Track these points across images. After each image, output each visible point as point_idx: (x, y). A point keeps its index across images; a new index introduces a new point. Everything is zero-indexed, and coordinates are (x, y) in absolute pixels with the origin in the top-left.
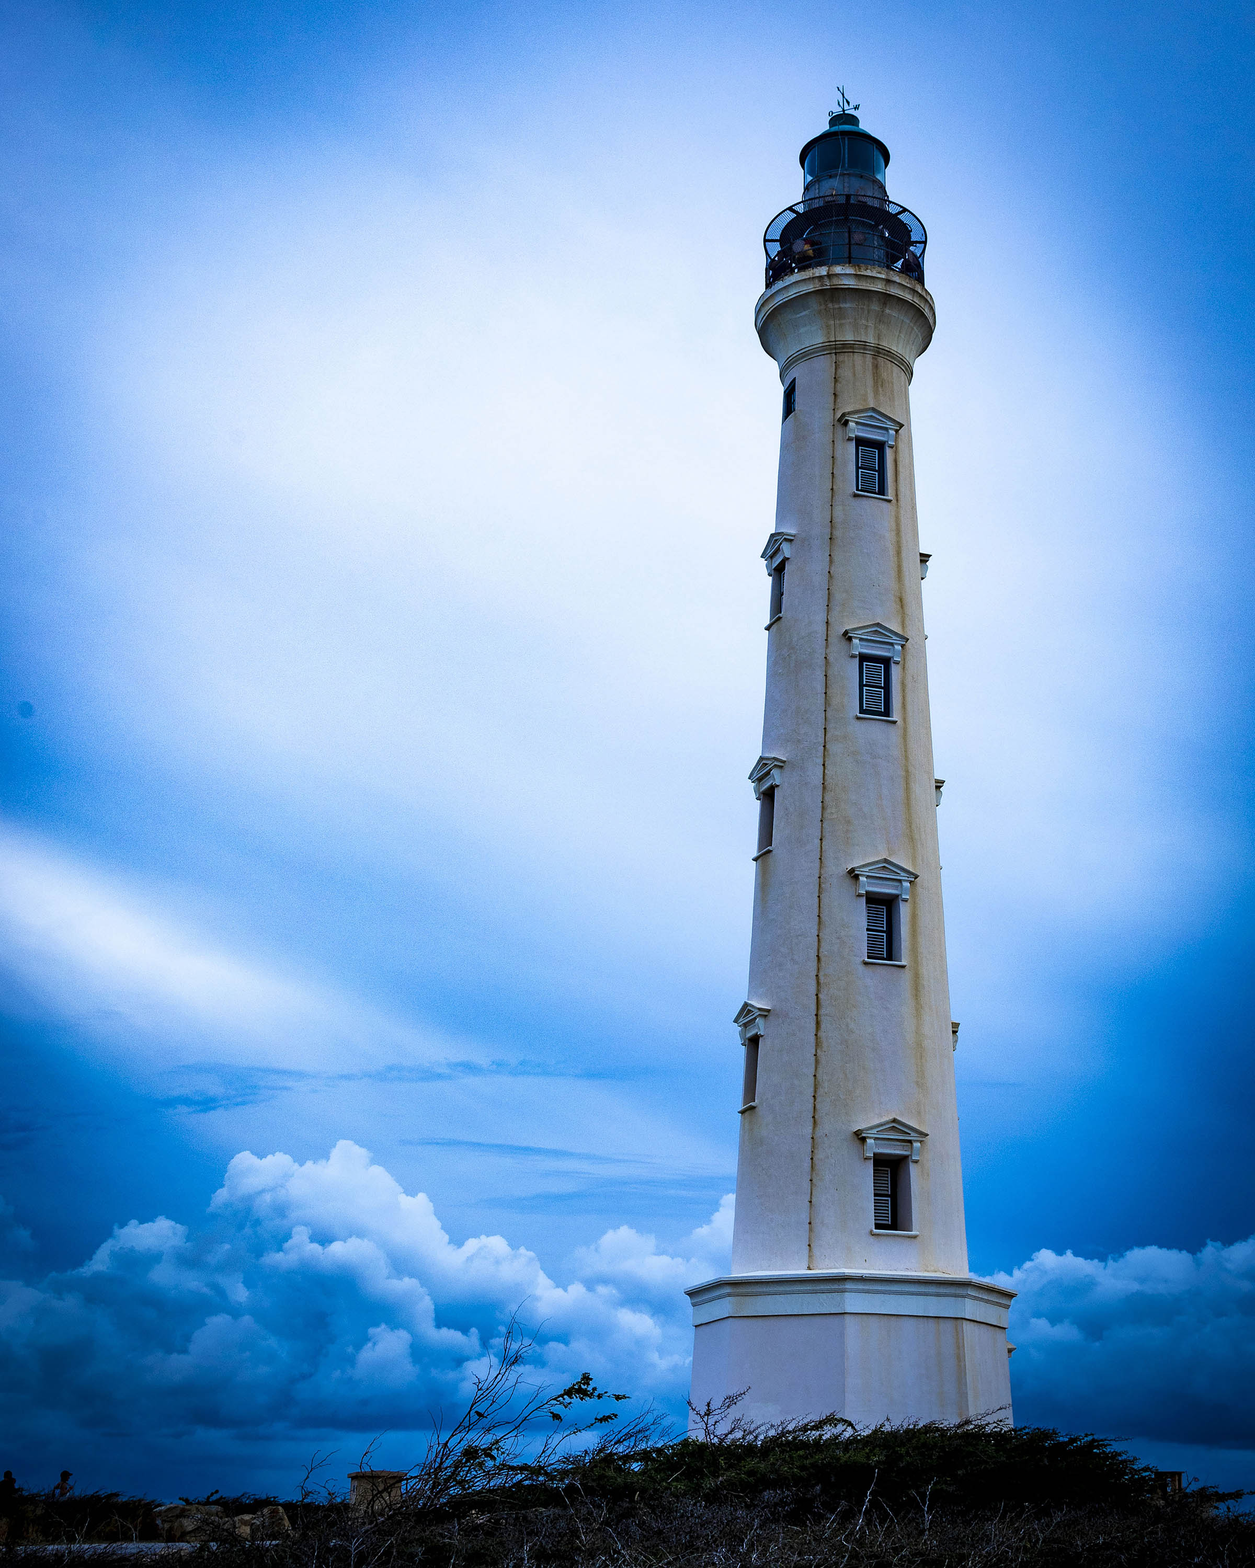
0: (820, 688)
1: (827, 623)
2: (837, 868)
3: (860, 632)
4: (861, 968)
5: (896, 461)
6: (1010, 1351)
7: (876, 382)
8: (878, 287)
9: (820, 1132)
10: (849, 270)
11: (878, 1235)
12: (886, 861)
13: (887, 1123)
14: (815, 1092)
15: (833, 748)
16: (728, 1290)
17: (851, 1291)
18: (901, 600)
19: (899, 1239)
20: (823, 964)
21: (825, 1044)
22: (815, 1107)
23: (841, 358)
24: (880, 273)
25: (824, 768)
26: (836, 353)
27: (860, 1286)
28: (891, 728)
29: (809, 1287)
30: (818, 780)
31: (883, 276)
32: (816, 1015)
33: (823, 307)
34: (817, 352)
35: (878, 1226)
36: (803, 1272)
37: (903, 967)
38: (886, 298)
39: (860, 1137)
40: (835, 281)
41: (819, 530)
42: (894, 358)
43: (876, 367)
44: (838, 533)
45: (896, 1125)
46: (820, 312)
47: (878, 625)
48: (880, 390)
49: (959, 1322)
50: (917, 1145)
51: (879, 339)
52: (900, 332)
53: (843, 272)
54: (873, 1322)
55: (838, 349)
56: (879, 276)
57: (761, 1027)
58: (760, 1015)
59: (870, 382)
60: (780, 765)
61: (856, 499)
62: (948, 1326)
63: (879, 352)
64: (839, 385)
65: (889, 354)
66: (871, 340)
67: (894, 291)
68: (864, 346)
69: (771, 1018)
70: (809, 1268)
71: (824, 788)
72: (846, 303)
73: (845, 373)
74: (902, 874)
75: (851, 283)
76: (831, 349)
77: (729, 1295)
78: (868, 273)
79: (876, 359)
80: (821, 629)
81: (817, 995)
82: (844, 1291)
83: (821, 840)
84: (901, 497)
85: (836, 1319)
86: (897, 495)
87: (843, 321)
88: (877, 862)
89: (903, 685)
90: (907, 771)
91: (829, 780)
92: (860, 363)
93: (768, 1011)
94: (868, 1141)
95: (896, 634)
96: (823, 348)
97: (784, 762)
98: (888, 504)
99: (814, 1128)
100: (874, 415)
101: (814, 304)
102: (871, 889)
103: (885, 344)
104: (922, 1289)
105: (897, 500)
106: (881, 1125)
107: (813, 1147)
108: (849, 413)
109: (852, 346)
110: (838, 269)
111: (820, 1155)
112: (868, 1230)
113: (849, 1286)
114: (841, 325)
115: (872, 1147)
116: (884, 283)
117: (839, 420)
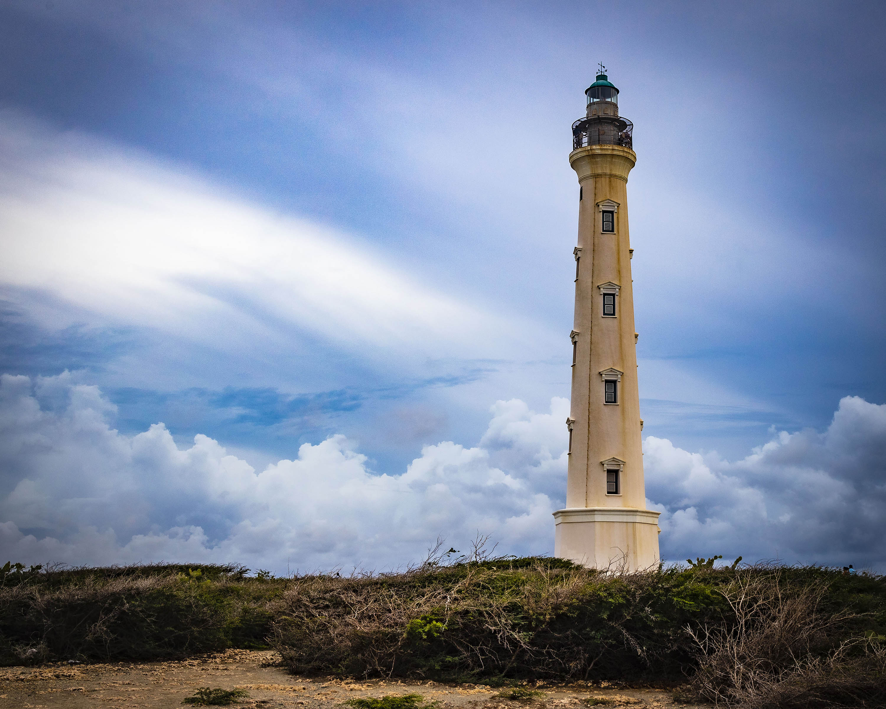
0: (590, 306)
1: (592, 282)
2: (595, 372)
3: (603, 286)
4: (603, 406)
5: (618, 218)
6: (659, 532)
7: (610, 188)
8: (609, 152)
9: (589, 463)
10: (598, 147)
11: (608, 496)
12: (612, 368)
13: (611, 459)
14: (588, 449)
15: (595, 329)
16: (560, 514)
17: (597, 514)
18: (619, 271)
19: (615, 497)
20: (590, 405)
21: (591, 433)
22: (588, 454)
23: (597, 179)
24: (610, 147)
25: (591, 336)
26: (595, 178)
27: (600, 513)
28: (615, 320)
29: (584, 513)
30: (589, 341)
31: (611, 148)
32: (588, 423)
33: (590, 161)
34: (589, 177)
35: (608, 493)
36: (584, 508)
37: (618, 405)
38: (613, 156)
39: (602, 464)
40: (593, 152)
41: (590, 247)
42: (618, 177)
43: (610, 181)
44: (596, 248)
45: (614, 459)
46: (589, 162)
47: (610, 282)
48: (612, 190)
49: (634, 523)
50: (622, 466)
51: (611, 171)
52: (619, 167)
53: (596, 148)
54: (605, 524)
55: (596, 176)
56: (609, 148)
57: (572, 426)
58: (571, 422)
59: (608, 189)
60: (578, 334)
61: (602, 235)
62: (631, 524)
63: (611, 176)
64: (596, 190)
65: (615, 176)
66: (608, 172)
67: (615, 153)
68: (605, 174)
69: (575, 423)
70: (586, 507)
71: (591, 343)
72: (598, 158)
73: (599, 185)
74: (618, 372)
75: (599, 152)
76: (594, 176)
77: (561, 516)
78: (605, 147)
79: (610, 179)
80: (590, 284)
81: (589, 416)
82: (594, 515)
83: (590, 362)
84: (620, 232)
85: (591, 524)
86: (618, 231)
87: (597, 166)
88: (608, 369)
89: (620, 303)
90: (621, 335)
91: (593, 340)
92: (604, 182)
93: (574, 421)
94: (605, 465)
95: (617, 285)
96: (591, 176)
97: (579, 333)
98: (615, 235)
99: (588, 461)
100: (609, 201)
101: (587, 159)
102: (606, 378)
103: (614, 172)
104: (621, 513)
105: (618, 233)
106: (609, 460)
107: (587, 467)
108: (599, 202)
109: (601, 175)
110: (594, 147)
111: (589, 470)
112: (605, 494)
113: (596, 513)
114: (597, 167)
115: (606, 467)
116: (611, 150)
117: (596, 204)
